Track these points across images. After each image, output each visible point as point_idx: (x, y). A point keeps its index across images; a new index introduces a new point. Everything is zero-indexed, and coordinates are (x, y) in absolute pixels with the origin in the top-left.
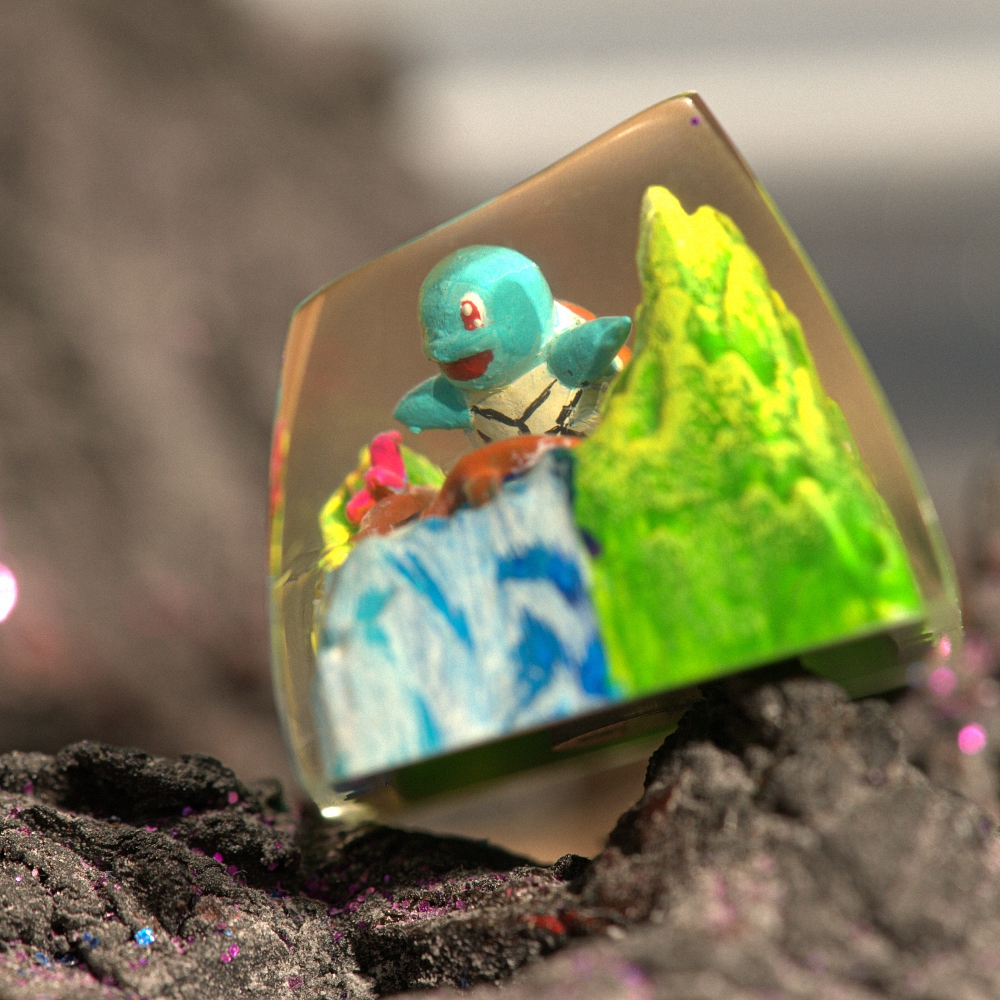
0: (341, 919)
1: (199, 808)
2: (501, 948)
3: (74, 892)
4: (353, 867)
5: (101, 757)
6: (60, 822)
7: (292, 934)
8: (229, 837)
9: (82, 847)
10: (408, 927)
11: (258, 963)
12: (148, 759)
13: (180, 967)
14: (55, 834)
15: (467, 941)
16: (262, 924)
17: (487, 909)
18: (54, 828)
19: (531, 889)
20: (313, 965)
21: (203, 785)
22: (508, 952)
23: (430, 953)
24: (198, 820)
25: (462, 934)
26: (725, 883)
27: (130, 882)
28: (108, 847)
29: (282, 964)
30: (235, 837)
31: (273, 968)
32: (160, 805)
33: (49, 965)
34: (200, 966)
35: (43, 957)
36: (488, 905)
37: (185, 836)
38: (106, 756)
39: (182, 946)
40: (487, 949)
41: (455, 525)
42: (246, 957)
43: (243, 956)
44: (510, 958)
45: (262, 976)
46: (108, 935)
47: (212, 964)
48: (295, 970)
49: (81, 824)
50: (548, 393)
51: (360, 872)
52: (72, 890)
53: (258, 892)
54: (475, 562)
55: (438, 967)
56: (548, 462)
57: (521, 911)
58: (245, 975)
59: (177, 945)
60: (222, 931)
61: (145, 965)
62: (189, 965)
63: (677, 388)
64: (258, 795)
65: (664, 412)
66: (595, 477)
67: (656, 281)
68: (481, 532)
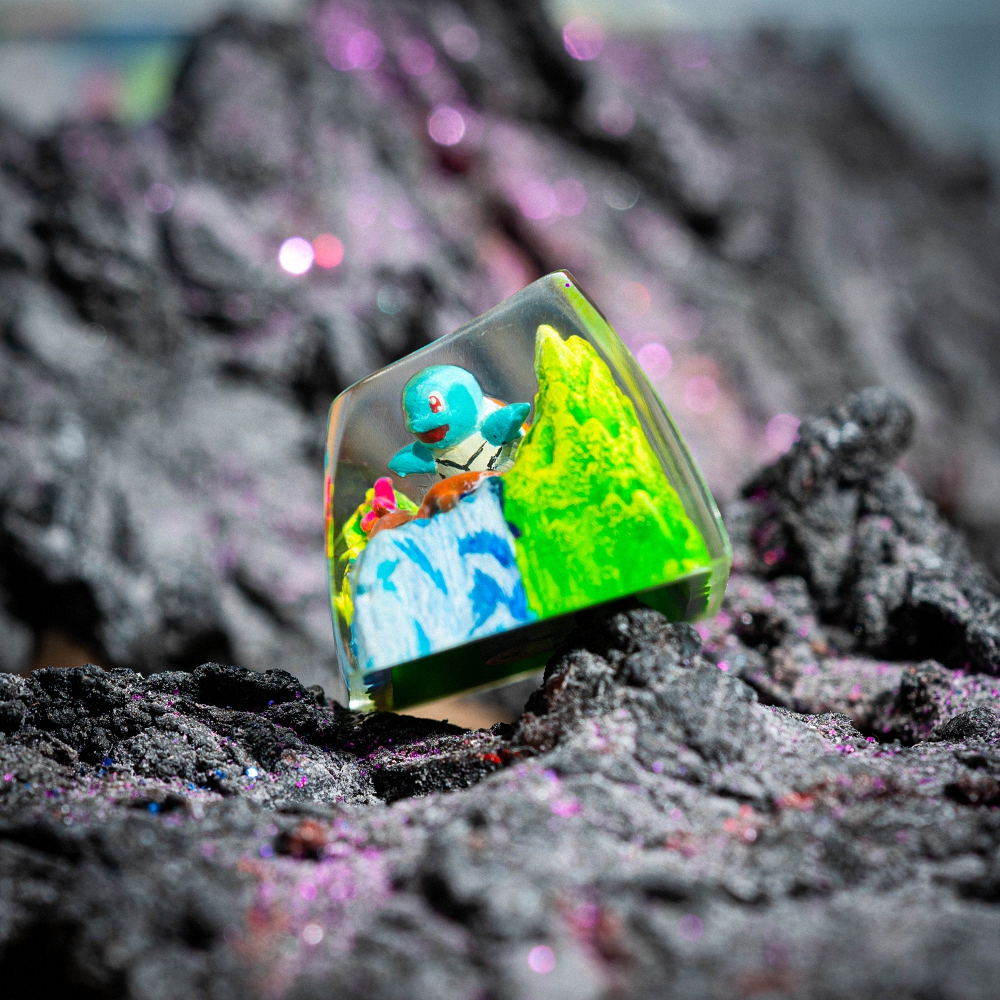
0: (365, 763)
1: (279, 701)
2: (463, 774)
3: (208, 748)
5: (220, 671)
6: (198, 709)
7: (337, 772)
8: (297, 716)
9: (211, 723)
10: (406, 766)
11: (318, 787)
12: (248, 672)
13: (274, 789)
14: (195, 716)
15: (443, 771)
16: (320, 765)
17: (453, 752)
18: (194, 713)
19: (479, 740)
20: (349, 790)
21: (281, 687)
22: (467, 776)
23: (421, 780)
24: (278, 707)
25: (439, 766)
26: (599, 727)
27: (242, 741)
28: (226, 723)
29: (332, 789)
30: (301, 716)
31: (327, 791)
32: (256, 699)
33: (195, 790)
34: (285, 789)
35: (192, 785)
36: (454, 750)
37: (271, 717)
38: (223, 671)
39: (274, 777)
40: (454, 775)
41: (433, 521)
42: (311, 784)
43: (309, 784)
44: (469, 780)
45: (321, 796)
46: (230, 772)
47: (292, 788)
48: (339, 793)
49: (210, 710)
50: (482, 450)
51: (374, 738)
52: (208, 746)
53: (316, 748)
54: (446, 542)
55: (425, 788)
56: (488, 484)
57: (475, 752)
58: (311, 795)
59: (271, 777)
60: (297, 769)
61: (253, 788)
62: (279, 788)
63: (563, 439)
64: (312, 694)
65: (556, 453)
66: (516, 492)
67: (547, 379)
68: (450, 525)
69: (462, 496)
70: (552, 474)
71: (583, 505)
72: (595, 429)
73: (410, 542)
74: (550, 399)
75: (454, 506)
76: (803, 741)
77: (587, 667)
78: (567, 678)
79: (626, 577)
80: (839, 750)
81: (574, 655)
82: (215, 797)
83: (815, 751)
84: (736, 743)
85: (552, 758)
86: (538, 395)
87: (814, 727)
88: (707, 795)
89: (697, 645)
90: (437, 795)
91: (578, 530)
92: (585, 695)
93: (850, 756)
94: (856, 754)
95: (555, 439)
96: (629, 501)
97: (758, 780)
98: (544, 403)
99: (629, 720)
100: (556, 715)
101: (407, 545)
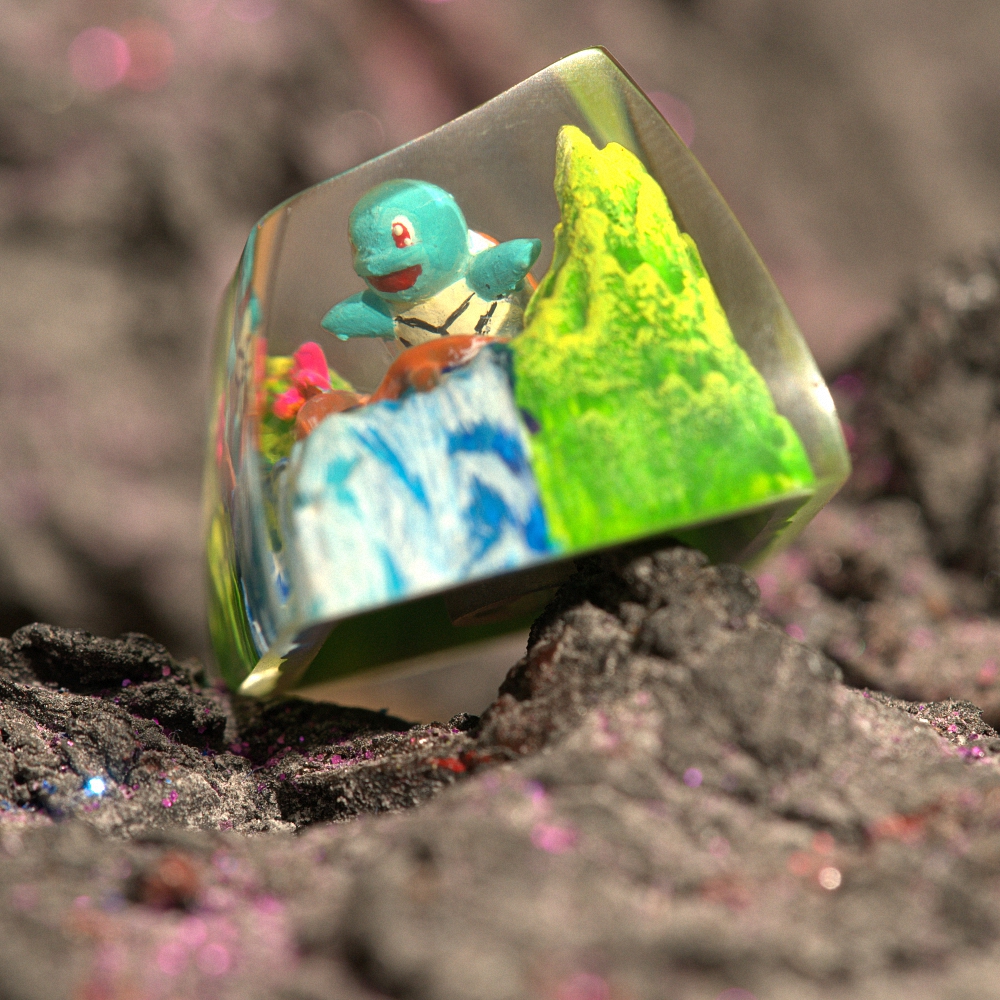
0: (263, 773)
1: (137, 681)
2: (408, 789)
3: (34, 749)
4: (271, 731)
5: (51, 635)
6: (18, 692)
7: (222, 785)
8: (164, 703)
9: (36, 713)
10: (324, 776)
11: (194, 808)
12: (93, 638)
13: (128, 810)
14: (12, 703)
15: (377, 784)
16: (197, 775)
17: (394, 756)
18: (11, 697)
19: (432, 738)
20: (240, 812)
21: (141, 660)
22: (413, 791)
23: (345, 797)
24: (136, 690)
25: (372, 777)
26: (607, 718)
27: (81, 739)
28: (60, 712)
29: (216, 811)
30: (169, 703)
31: (207, 813)
32: (103, 678)
33: (12, 810)
34: (144, 809)
35: (6, 804)
36: (395, 753)
37: (126, 703)
38: (56, 635)
39: (128, 793)
40: (395, 790)
41: (408, 405)
42: (183, 803)
43: (181, 802)
44: (416, 797)
45: (198, 820)
46: (64, 783)
47: (155, 807)
48: (226, 816)
49: (36, 693)
50: (468, 305)
51: (278, 735)
52: (31, 746)
53: (192, 749)
54: (428, 436)
55: (351, 809)
56: (487, 353)
57: (425, 755)
58: (183, 819)
59: (124, 792)
60: (162, 780)
61: (97, 807)
62: (135, 808)
63: (601, 292)
64: (187, 671)
65: (591, 312)
66: (533, 365)
67: (576, 204)
68: (433, 411)
69: (447, 370)
70: (586, 341)
71: (631, 389)
72: (647, 278)
73: (375, 433)
74: (582, 232)
75: (436, 384)
76: (908, 741)
77: (590, 630)
78: (560, 647)
79: (693, 497)
80: (961, 755)
81: (571, 613)
82: (42, 820)
83: (926, 755)
84: (810, 741)
85: (535, 764)
86: (560, 226)
87: (926, 721)
88: (767, 819)
89: (753, 598)
90: (369, 819)
91: (623, 424)
92: (587, 672)
93: (979, 764)
94: (988, 760)
95: (589, 290)
96: (699, 386)
97: (842, 796)
98: (573, 237)
99: (650, 710)
100: (544, 701)
101: (370, 437)
